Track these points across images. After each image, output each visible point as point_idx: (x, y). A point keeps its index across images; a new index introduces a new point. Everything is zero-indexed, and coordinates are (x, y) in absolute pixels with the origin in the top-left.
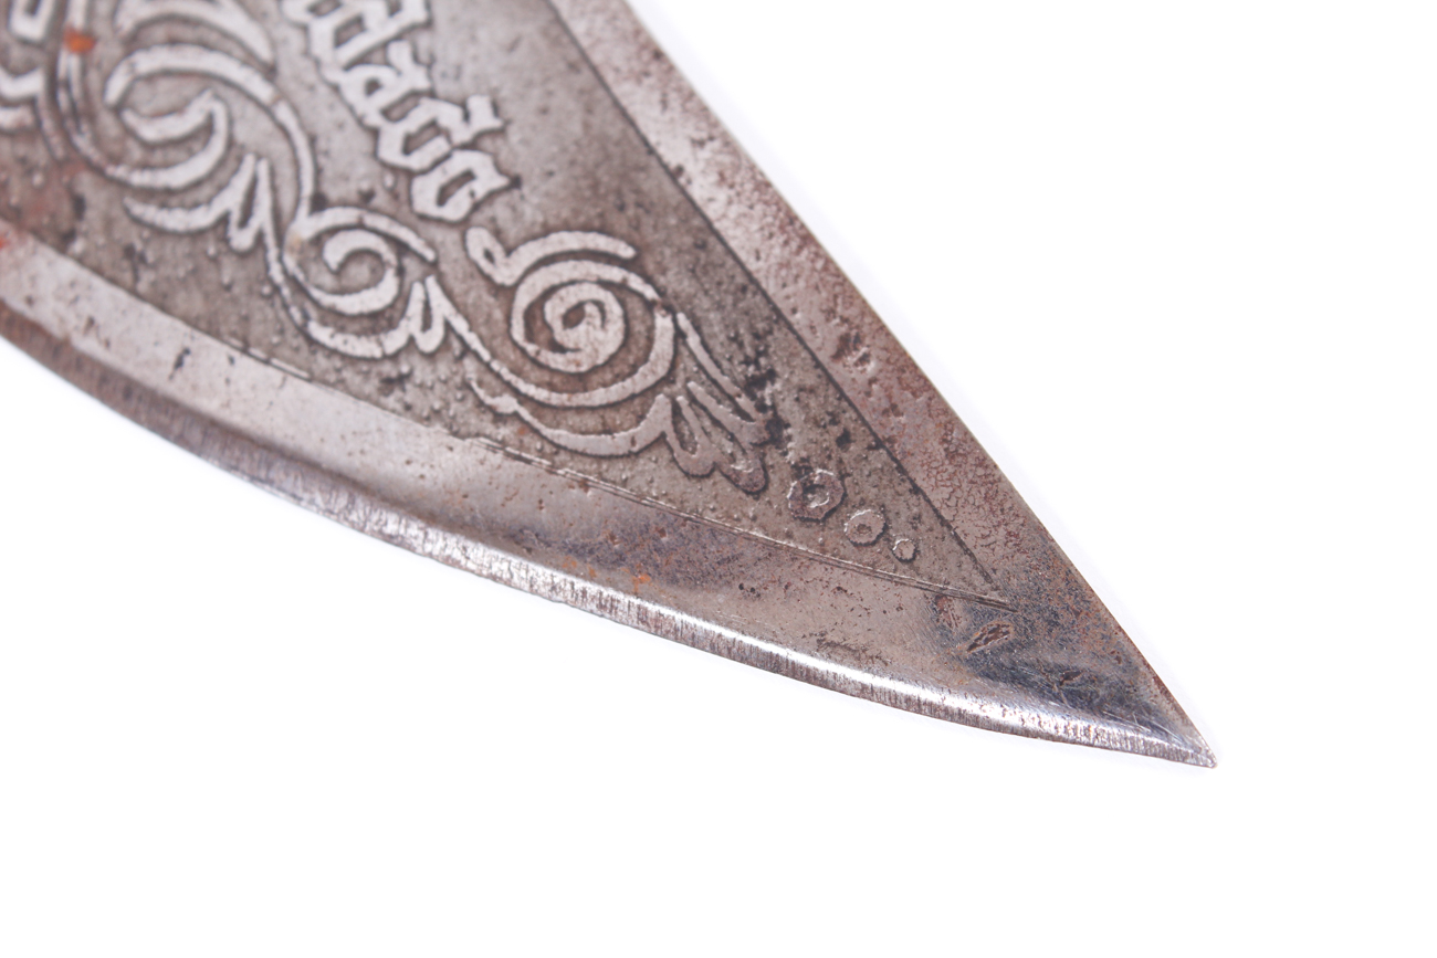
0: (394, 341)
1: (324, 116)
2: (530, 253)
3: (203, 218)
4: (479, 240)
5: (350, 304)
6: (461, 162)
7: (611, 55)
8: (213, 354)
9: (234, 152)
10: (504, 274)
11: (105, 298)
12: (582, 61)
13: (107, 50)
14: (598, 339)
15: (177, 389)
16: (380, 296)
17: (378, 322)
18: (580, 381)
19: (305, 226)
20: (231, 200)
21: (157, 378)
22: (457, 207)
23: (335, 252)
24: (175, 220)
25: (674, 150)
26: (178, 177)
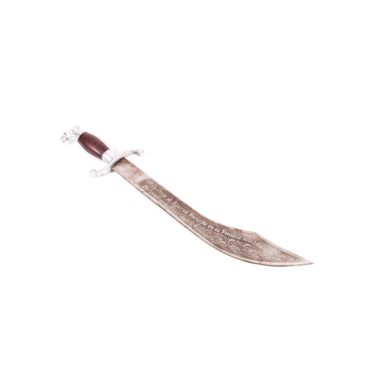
0: (278, 260)
1: (270, 254)
2: (281, 256)
3: (268, 259)
4: (279, 256)
5: (276, 260)
6: (276, 254)
7: (279, 248)
8: (272, 263)
9: (268, 256)
10: (281, 257)
11: (266, 262)
12: (278, 249)
13: (260, 254)
14: (285, 258)
15: (271, 264)
16: (276, 259)
17: (277, 260)
18: (285, 259)
19: (272, 258)
20: (269, 258)
21: (270, 264)
22: (277, 255)
23: (274, 258)
24: (267, 259)
25: (284, 251)
26: (266, 258)
